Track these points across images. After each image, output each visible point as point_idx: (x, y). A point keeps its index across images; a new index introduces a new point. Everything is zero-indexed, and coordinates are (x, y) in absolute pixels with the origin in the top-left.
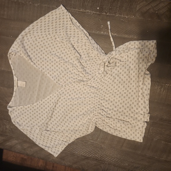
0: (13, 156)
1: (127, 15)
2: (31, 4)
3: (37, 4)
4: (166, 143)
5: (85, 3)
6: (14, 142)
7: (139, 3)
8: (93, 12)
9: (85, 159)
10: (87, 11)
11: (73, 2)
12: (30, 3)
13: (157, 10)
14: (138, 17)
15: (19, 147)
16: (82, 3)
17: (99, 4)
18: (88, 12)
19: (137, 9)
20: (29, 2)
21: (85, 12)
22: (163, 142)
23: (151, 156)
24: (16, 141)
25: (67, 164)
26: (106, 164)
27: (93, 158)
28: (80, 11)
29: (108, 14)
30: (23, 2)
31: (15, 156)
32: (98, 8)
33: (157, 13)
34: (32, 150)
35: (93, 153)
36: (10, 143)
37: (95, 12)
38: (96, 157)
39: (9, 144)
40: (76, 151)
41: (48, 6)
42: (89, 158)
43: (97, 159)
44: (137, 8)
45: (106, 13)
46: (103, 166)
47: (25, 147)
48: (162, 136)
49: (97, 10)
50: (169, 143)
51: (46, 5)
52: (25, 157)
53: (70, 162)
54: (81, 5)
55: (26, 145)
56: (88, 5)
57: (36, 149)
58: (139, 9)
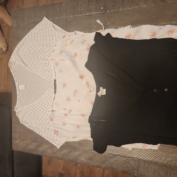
0: (52, 171)
1: (131, 7)
5: (90, 7)
6: (45, 147)
8: (98, 13)
9: (112, 157)
10: (92, 13)
11: (79, 9)
15: (50, 151)
16: (87, 8)
17: (103, 4)
18: (93, 14)
21: (91, 15)
25: (95, 164)
26: (135, 161)
27: (121, 155)
28: (86, 15)
29: (112, 11)
31: (53, 171)
34: (61, 153)
37: (100, 12)
38: (123, 154)
39: (40, 149)
41: (59, 18)
42: (117, 155)
43: (125, 156)
45: (110, 10)
46: (132, 164)
47: (55, 151)
49: (101, 10)
51: (57, 18)
52: (63, 172)
53: (98, 162)
54: (87, 10)
55: (56, 149)
56: (92, 8)
57: (65, 151)
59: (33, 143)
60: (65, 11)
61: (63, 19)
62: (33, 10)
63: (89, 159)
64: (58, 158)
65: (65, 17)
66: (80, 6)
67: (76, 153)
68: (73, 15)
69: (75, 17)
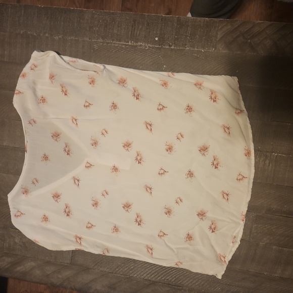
1: (204, 48)
2: (48, 37)
3: (58, 36)
4: (280, 248)
5: (136, 31)
6: (29, 265)
7: (220, 27)
8: (149, 45)
10: (139, 44)
11: (115, 31)
12: (47, 35)
13: (249, 37)
14: (221, 49)
15: (38, 272)
16: (130, 32)
17: (158, 32)
18: (141, 46)
20: (45, 33)
21: (136, 46)
22: (274, 247)
23: (257, 272)
24: (33, 264)
26: (185, 290)
27: (163, 282)
28: (127, 45)
29: (173, 47)
30: (35, 34)
32: (157, 39)
33: (250, 43)
34: (60, 276)
35: (162, 274)
36: (22, 267)
37: (152, 44)
38: (168, 279)
39: (19, 268)
40: (135, 272)
41: (77, 38)
42: (157, 282)
43: (170, 283)
44: (218, 36)
45: (170, 46)
47: (49, 273)
48: (271, 238)
49: (155, 42)
50: (285, 249)
51: (72, 38)
54: (130, 35)
55: (50, 269)
56: (140, 34)
57: (67, 273)
58: (222, 37)
59: (4, 258)
60: (88, 29)
61: (84, 41)
62: (23, 11)
63: (111, 288)
65: (88, 39)
66: (118, 26)
67: (85, 278)
68: (103, 38)
69: (108, 43)
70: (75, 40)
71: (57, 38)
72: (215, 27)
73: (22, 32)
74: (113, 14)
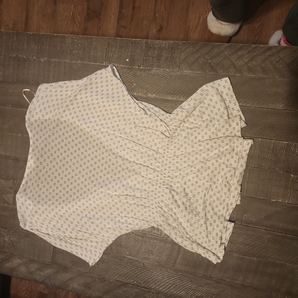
0: (27, 289)
1: (169, 68)
2: (35, 60)
3: (44, 58)
4: (241, 256)
5: (110, 54)
6: (16, 261)
7: (183, 49)
9: (121, 286)
11: (92, 54)
12: (34, 58)
13: (209, 58)
14: (184, 69)
15: (23, 269)
17: (129, 54)
19: (182, 57)
20: (33, 56)
22: (235, 255)
23: (220, 278)
24: (19, 261)
25: (94, 295)
26: (153, 293)
27: (133, 284)
29: (142, 68)
30: (25, 57)
32: (127, 60)
33: (210, 63)
34: (42, 274)
35: (132, 276)
36: (10, 264)
37: (124, 65)
38: (137, 281)
39: (8, 265)
40: (108, 273)
41: (59, 60)
42: (127, 284)
43: (139, 285)
45: (139, 66)
47: (32, 270)
49: (126, 63)
50: (245, 257)
51: (55, 60)
53: (98, 291)
54: (104, 57)
55: (33, 267)
56: (113, 56)
57: (49, 271)
58: (184, 59)
60: (69, 52)
61: (65, 62)
62: (15, 37)
63: (86, 286)
64: (36, 281)
65: (69, 61)
66: (95, 50)
67: (64, 277)
68: (82, 60)
69: (85, 64)
70: (58, 62)
71: (42, 60)
72: (179, 49)
73: (14, 56)
74: (90, 38)
